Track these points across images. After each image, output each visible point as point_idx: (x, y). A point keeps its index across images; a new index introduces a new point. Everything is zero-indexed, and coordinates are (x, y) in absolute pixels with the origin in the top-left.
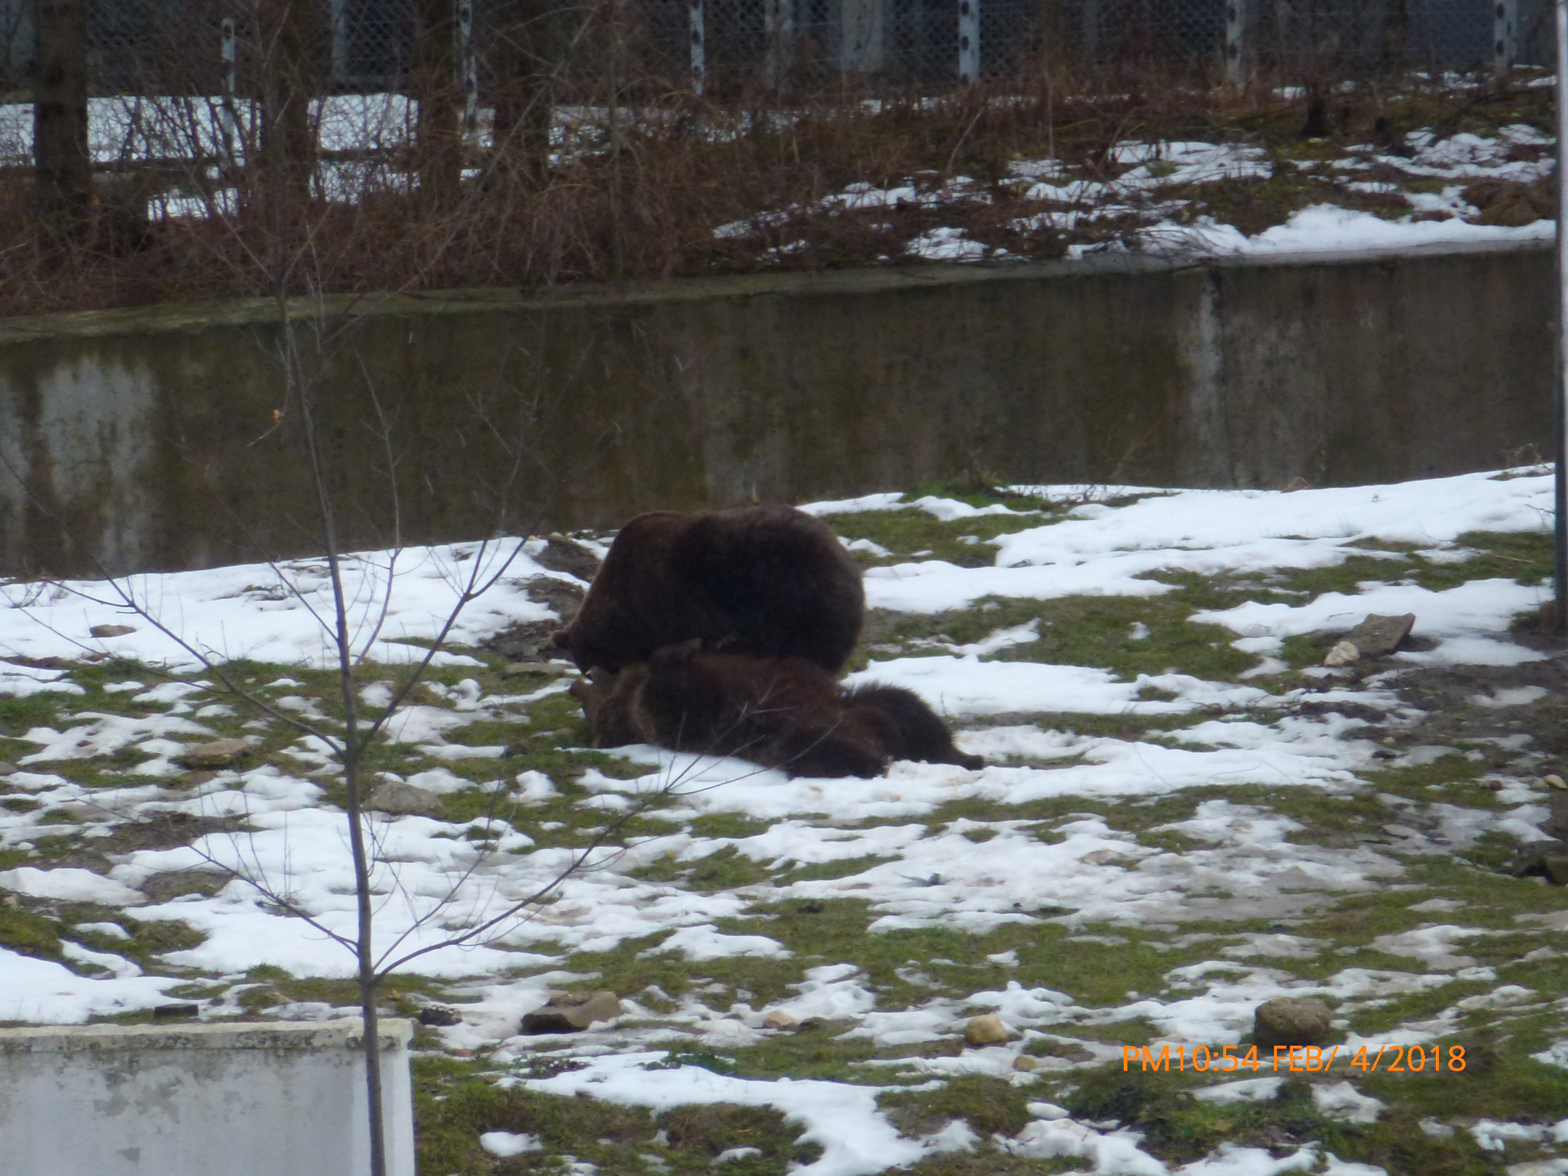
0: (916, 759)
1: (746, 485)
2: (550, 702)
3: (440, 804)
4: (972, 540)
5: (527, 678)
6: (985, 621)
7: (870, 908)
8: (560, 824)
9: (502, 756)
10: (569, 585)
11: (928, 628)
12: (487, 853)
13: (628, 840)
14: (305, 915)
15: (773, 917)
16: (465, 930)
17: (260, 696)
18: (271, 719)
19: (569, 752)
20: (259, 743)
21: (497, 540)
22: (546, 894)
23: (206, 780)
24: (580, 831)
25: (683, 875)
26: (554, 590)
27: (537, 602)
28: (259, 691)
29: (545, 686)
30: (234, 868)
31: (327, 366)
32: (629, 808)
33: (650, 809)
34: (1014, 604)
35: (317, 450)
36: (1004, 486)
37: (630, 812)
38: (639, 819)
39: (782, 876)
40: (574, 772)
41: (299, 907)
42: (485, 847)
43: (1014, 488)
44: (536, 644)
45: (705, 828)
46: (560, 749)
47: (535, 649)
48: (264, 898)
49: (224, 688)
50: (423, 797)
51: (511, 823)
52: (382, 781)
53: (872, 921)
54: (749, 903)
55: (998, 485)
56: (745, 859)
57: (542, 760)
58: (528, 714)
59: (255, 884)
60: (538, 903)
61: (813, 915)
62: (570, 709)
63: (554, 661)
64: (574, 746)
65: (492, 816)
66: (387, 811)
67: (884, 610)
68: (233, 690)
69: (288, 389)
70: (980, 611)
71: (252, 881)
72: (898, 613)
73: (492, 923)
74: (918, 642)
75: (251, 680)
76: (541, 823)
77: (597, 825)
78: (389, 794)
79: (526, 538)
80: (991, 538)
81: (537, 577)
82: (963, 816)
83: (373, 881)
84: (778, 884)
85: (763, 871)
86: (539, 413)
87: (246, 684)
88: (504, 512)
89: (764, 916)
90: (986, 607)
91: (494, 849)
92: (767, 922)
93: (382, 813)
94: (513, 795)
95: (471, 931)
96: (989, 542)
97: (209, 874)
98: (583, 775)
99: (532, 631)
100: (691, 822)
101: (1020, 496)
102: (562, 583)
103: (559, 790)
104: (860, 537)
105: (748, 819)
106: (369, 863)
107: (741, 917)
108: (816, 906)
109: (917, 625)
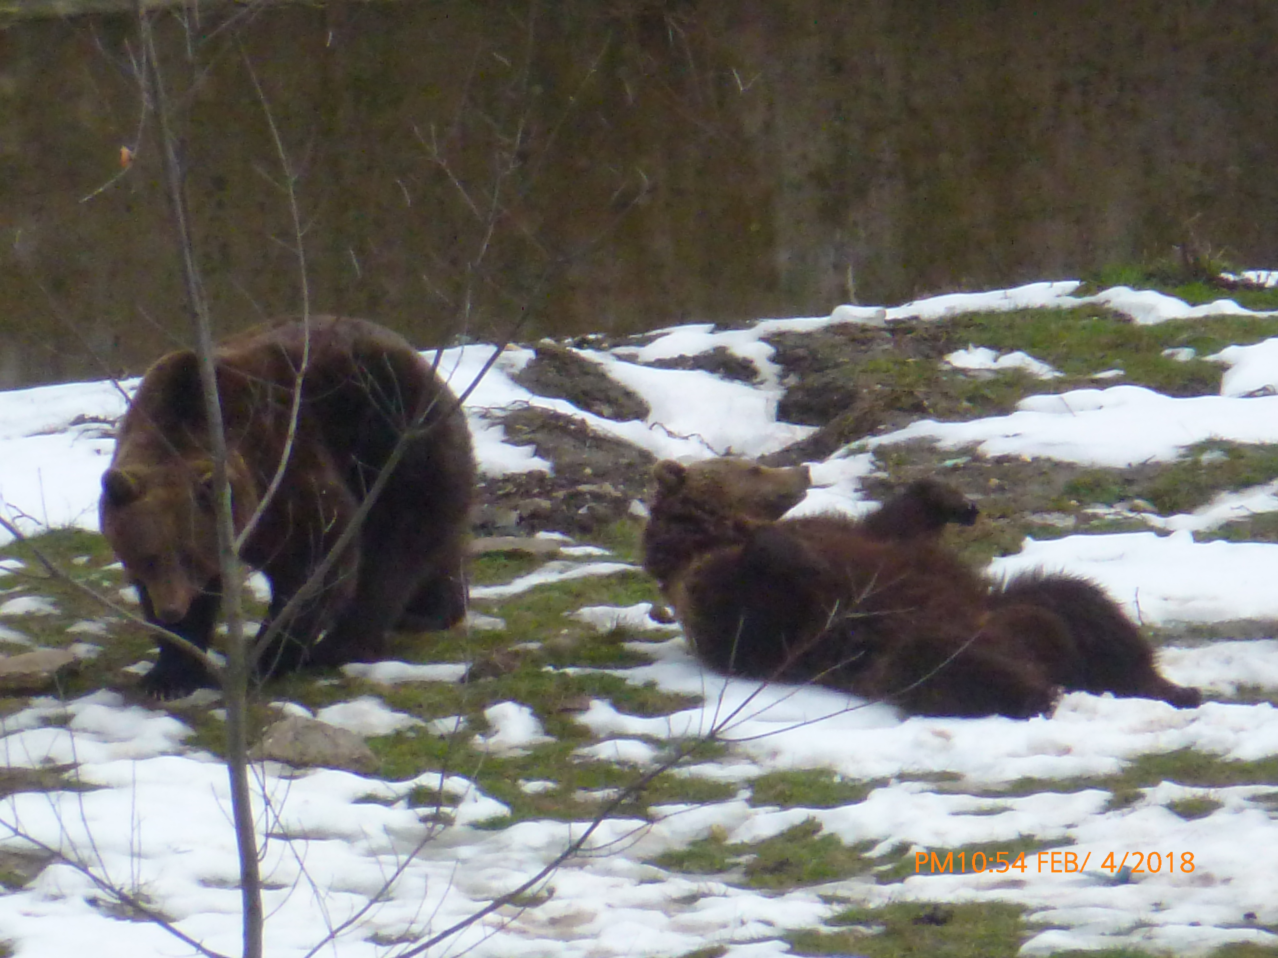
0: (1096, 689)
1: (839, 268)
2: (536, 597)
3: (368, 752)
4: (1185, 355)
5: (503, 561)
6: (1204, 479)
7: (1024, 918)
8: (550, 785)
9: (462, 680)
10: (569, 420)
11: (1116, 489)
12: (440, 827)
13: (653, 810)
14: (161, 919)
15: (876, 929)
16: (405, 945)
17: (95, 585)
18: (114, 620)
19: (564, 674)
20: (93, 656)
21: (459, 349)
22: (529, 892)
23: (12, 711)
24: (580, 796)
25: (737, 865)
26: (543, 427)
27: (516, 444)
28: (94, 577)
29: (529, 573)
30: (54, 846)
31: (201, 79)
32: (656, 760)
33: (689, 763)
34: (1249, 454)
35: (185, 210)
36: (1233, 272)
37: (657, 766)
38: (669, 778)
39: (889, 867)
40: (569, 706)
41: (152, 907)
42: (436, 818)
43: (1251, 275)
44: (515, 508)
45: (772, 793)
46: (550, 669)
47: (514, 516)
48: (99, 893)
49: (41, 572)
50: (342, 741)
51: (475, 781)
52: (280, 715)
53: (1024, 940)
54: (838, 909)
55: (1225, 270)
56: (832, 841)
57: (524, 686)
58: (502, 616)
59: (85, 870)
60: (515, 904)
61: (934, 927)
62: (566, 608)
63: (542, 535)
64: (573, 665)
65: (446, 771)
66: (288, 762)
67: (1049, 460)
68: (54, 575)
69: (143, 117)
70: (1196, 464)
71: (82, 866)
72: (1070, 466)
73: (446, 934)
74: (1101, 510)
75: (82, 560)
76: (521, 782)
77: (607, 787)
78: (290, 735)
79: (501, 347)
80: (1215, 352)
81: (517, 407)
82: (1167, 779)
83: (264, 869)
84: (883, 879)
85: (860, 859)
86: (523, 156)
87: (76, 566)
88: (468, 306)
89: (862, 929)
90: (1206, 457)
91: (448, 821)
92: (865, 938)
93: (278, 766)
94: (478, 739)
95: (414, 946)
96: (1211, 358)
97: (15, 854)
98: (585, 709)
99: (510, 488)
100: (752, 783)
101: (1260, 287)
102: (557, 416)
103: (548, 733)
104: (1012, 350)
105: (837, 779)
106: (259, 840)
107: (825, 930)
108: (940, 914)
109: (1098, 486)
